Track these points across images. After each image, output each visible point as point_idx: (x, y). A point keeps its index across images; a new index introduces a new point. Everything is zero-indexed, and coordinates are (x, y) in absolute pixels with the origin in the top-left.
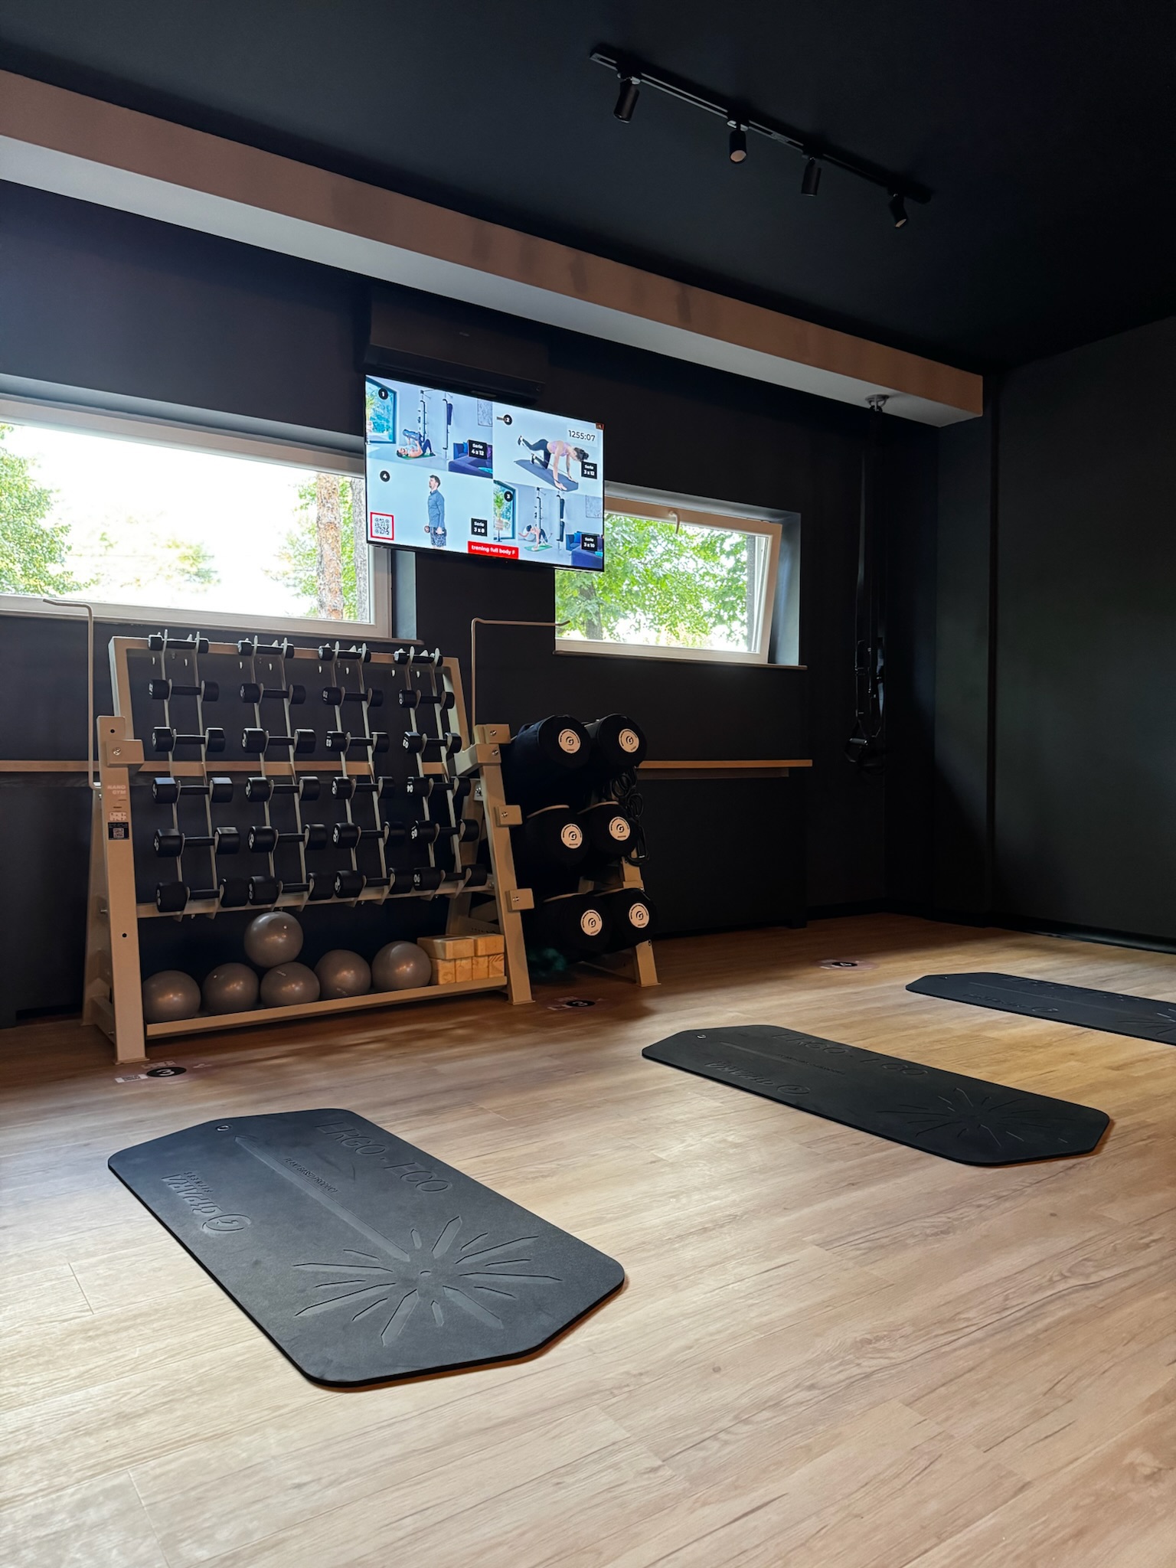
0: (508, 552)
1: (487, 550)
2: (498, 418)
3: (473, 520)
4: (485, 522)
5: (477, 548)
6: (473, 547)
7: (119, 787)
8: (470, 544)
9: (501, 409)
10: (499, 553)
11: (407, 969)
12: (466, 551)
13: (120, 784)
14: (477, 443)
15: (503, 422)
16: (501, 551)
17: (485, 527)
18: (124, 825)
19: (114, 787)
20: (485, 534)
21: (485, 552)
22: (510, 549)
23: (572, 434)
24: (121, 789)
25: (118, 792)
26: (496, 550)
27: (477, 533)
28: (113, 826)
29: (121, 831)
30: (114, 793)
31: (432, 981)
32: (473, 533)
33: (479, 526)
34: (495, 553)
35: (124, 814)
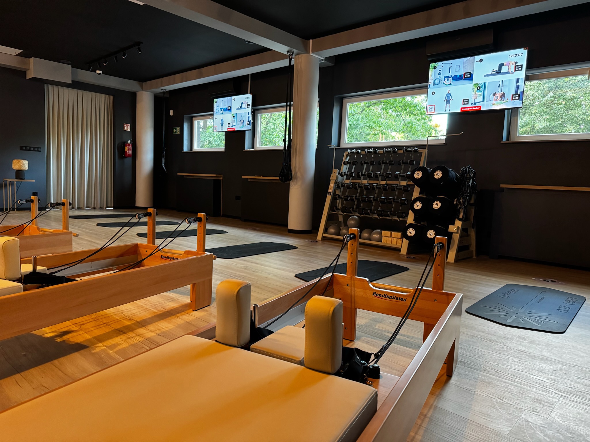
0: (477, 108)
1: (468, 109)
2: (477, 61)
3: (463, 100)
4: (468, 99)
5: (464, 109)
6: (463, 109)
9: (478, 58)
10: (473, 109)
11: (376, 236)
12: (460, 111)
14: (467, 73)
15: (479, 62)
16: (474, 108)
17: (468, 101)
20: (468, 104)
21: (467, 110)
22: (478, 107)
23: (511, 56)
26: (472, 109)
27: (465, 104)
28: (330, 193)
31: (380, 241)
32: (463, 104)
33: (466, 101)
34: (471, 110)
35: (331, 190)
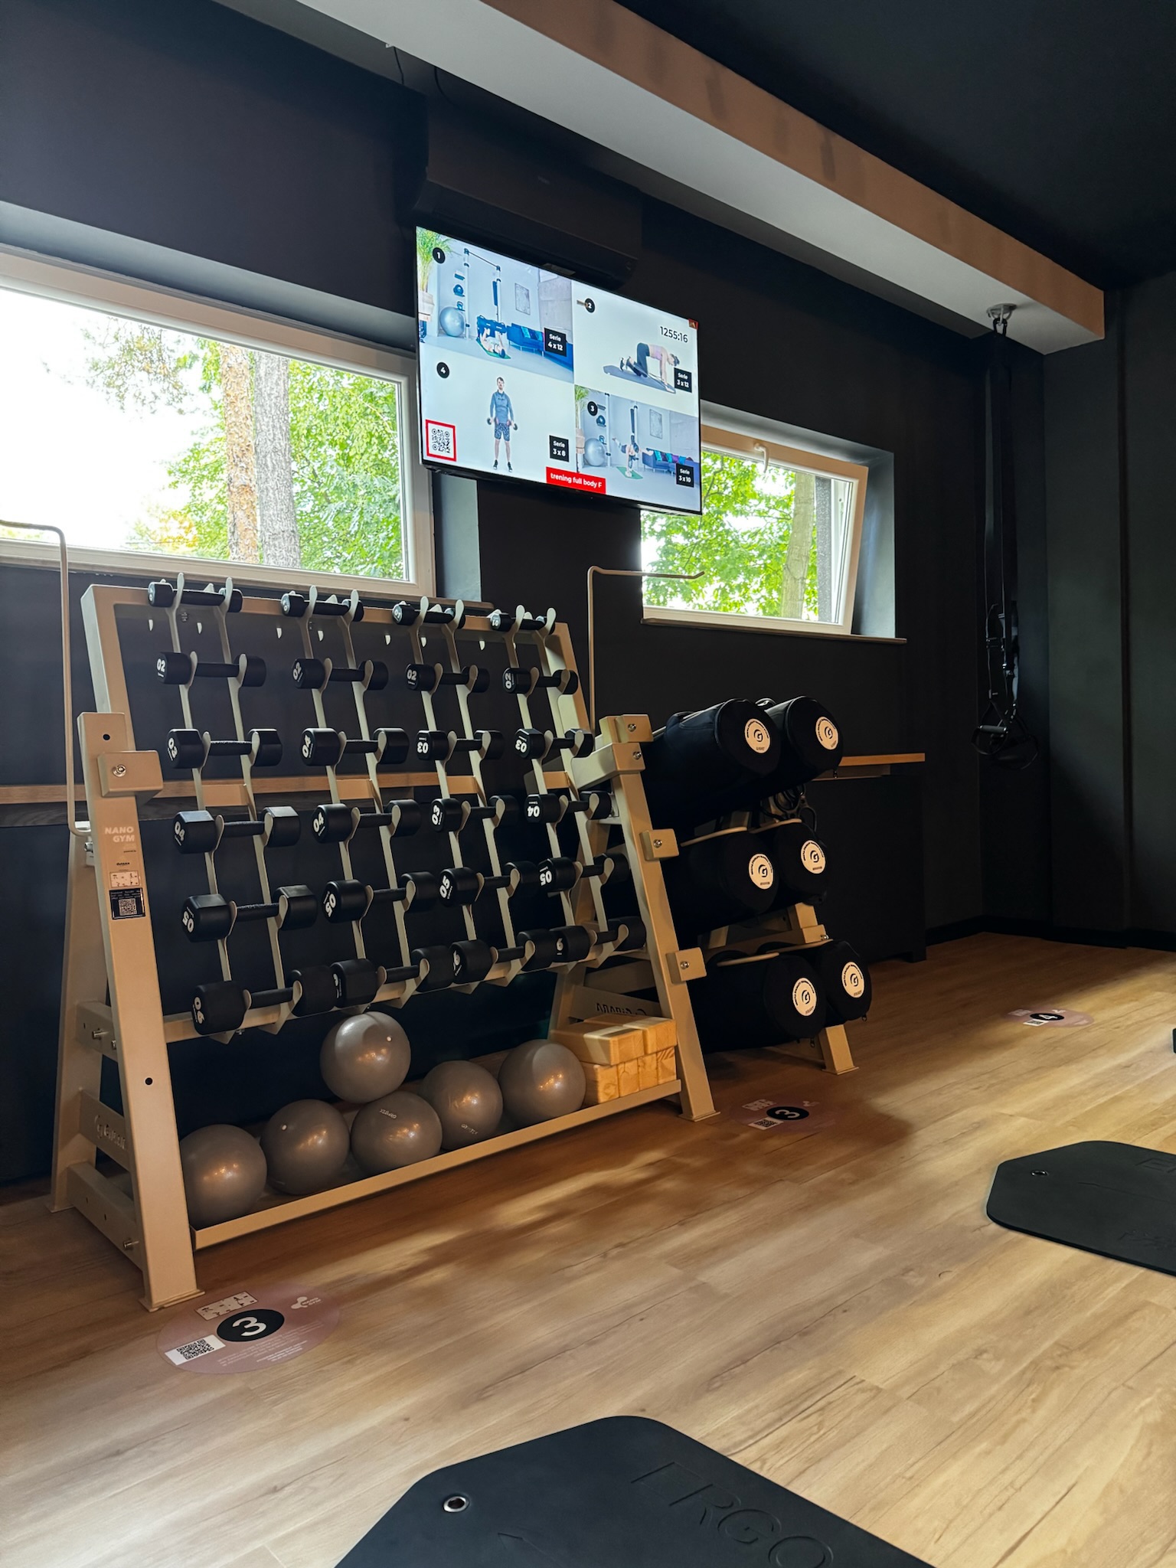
0: (593, 484)
1: (569, 480)
2: (579, 302)
3: (552, 439)
4: (566, 442)
5: (557, 477)
6: (553, 476)
7: (122, 830)
8: (550, 471)
9: (582, 290)
10: (583, 485)
11: (555, 1084)
12: (544, 480)
13: (125, 824)
14: (555, 333)
15: (584, 307)
16: (586, 483)
17: (566, 449)
18: (133, 893)
19: (116, 830)
20: (566, 459)
21: (566, 482)
22: (596, 480)
23: (665, 331)
24: (127, 834)
25: (122, 838)
26: (579, 481)
27: (557, 457)
28: (117, 896)
29: (131, 902)
30: (116, 839)
31: (589, 1101)
32: (553, 456)
33: (559, 447)
34: (579, 485)
35: (134, 874)
